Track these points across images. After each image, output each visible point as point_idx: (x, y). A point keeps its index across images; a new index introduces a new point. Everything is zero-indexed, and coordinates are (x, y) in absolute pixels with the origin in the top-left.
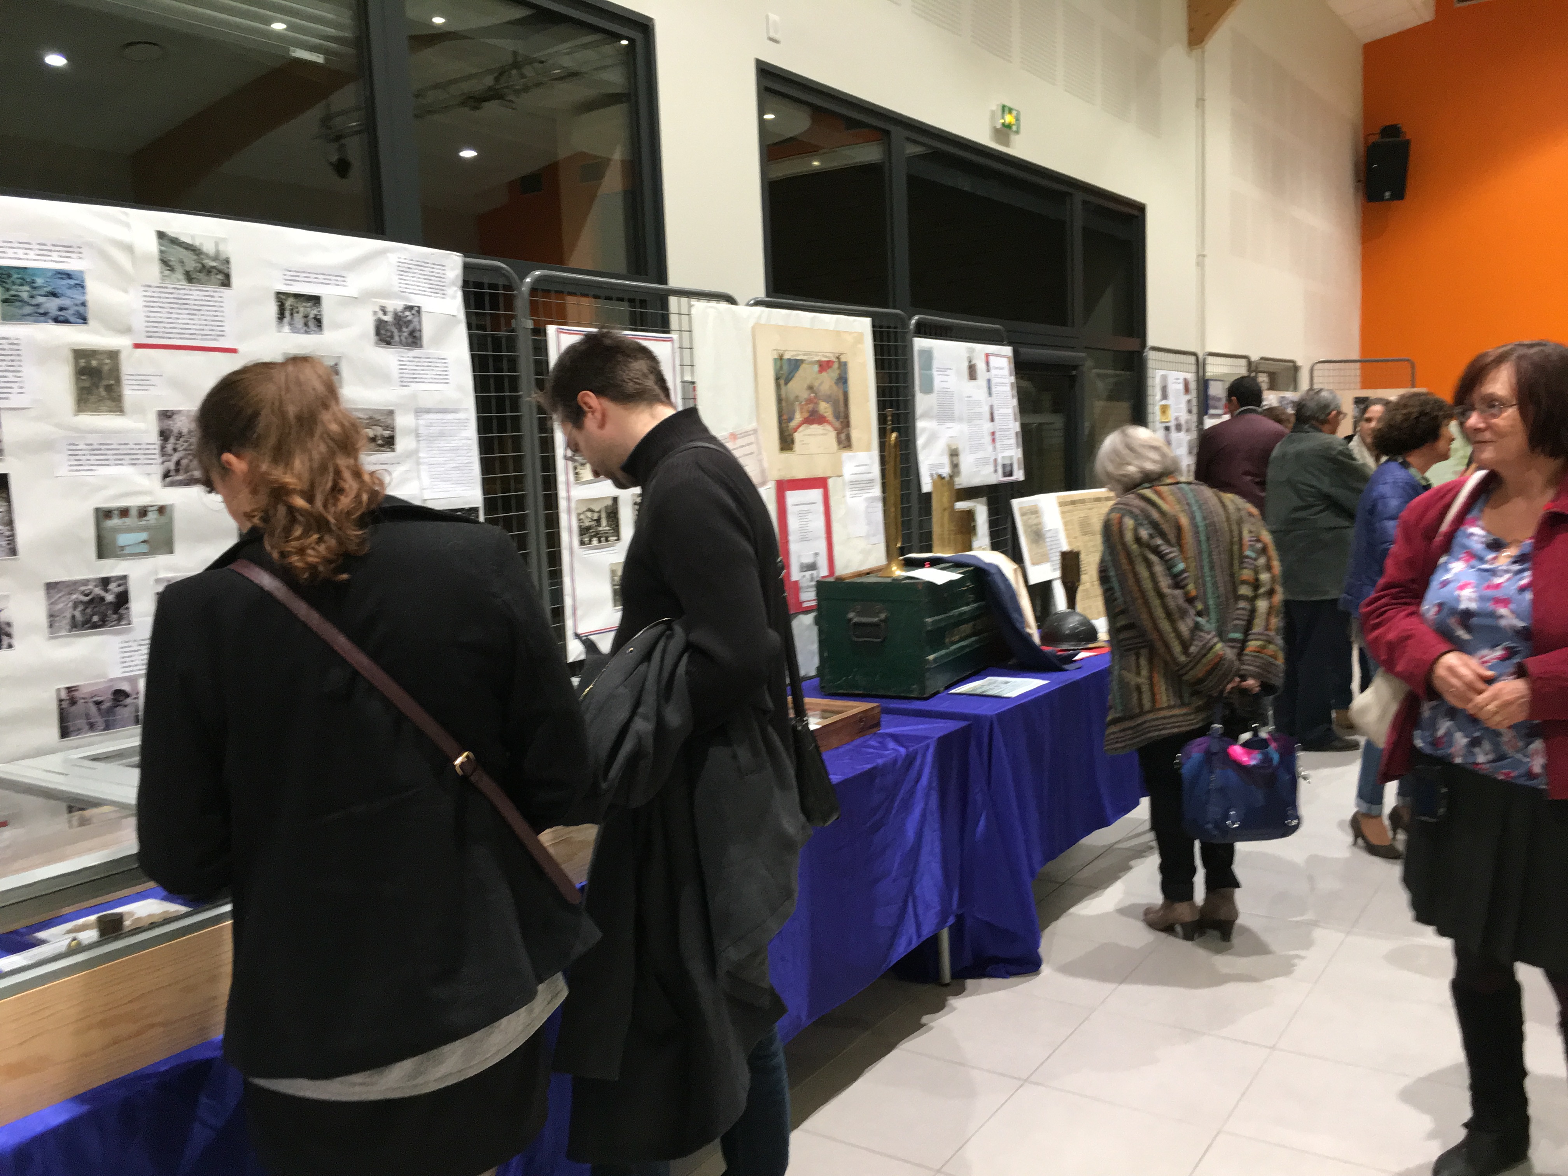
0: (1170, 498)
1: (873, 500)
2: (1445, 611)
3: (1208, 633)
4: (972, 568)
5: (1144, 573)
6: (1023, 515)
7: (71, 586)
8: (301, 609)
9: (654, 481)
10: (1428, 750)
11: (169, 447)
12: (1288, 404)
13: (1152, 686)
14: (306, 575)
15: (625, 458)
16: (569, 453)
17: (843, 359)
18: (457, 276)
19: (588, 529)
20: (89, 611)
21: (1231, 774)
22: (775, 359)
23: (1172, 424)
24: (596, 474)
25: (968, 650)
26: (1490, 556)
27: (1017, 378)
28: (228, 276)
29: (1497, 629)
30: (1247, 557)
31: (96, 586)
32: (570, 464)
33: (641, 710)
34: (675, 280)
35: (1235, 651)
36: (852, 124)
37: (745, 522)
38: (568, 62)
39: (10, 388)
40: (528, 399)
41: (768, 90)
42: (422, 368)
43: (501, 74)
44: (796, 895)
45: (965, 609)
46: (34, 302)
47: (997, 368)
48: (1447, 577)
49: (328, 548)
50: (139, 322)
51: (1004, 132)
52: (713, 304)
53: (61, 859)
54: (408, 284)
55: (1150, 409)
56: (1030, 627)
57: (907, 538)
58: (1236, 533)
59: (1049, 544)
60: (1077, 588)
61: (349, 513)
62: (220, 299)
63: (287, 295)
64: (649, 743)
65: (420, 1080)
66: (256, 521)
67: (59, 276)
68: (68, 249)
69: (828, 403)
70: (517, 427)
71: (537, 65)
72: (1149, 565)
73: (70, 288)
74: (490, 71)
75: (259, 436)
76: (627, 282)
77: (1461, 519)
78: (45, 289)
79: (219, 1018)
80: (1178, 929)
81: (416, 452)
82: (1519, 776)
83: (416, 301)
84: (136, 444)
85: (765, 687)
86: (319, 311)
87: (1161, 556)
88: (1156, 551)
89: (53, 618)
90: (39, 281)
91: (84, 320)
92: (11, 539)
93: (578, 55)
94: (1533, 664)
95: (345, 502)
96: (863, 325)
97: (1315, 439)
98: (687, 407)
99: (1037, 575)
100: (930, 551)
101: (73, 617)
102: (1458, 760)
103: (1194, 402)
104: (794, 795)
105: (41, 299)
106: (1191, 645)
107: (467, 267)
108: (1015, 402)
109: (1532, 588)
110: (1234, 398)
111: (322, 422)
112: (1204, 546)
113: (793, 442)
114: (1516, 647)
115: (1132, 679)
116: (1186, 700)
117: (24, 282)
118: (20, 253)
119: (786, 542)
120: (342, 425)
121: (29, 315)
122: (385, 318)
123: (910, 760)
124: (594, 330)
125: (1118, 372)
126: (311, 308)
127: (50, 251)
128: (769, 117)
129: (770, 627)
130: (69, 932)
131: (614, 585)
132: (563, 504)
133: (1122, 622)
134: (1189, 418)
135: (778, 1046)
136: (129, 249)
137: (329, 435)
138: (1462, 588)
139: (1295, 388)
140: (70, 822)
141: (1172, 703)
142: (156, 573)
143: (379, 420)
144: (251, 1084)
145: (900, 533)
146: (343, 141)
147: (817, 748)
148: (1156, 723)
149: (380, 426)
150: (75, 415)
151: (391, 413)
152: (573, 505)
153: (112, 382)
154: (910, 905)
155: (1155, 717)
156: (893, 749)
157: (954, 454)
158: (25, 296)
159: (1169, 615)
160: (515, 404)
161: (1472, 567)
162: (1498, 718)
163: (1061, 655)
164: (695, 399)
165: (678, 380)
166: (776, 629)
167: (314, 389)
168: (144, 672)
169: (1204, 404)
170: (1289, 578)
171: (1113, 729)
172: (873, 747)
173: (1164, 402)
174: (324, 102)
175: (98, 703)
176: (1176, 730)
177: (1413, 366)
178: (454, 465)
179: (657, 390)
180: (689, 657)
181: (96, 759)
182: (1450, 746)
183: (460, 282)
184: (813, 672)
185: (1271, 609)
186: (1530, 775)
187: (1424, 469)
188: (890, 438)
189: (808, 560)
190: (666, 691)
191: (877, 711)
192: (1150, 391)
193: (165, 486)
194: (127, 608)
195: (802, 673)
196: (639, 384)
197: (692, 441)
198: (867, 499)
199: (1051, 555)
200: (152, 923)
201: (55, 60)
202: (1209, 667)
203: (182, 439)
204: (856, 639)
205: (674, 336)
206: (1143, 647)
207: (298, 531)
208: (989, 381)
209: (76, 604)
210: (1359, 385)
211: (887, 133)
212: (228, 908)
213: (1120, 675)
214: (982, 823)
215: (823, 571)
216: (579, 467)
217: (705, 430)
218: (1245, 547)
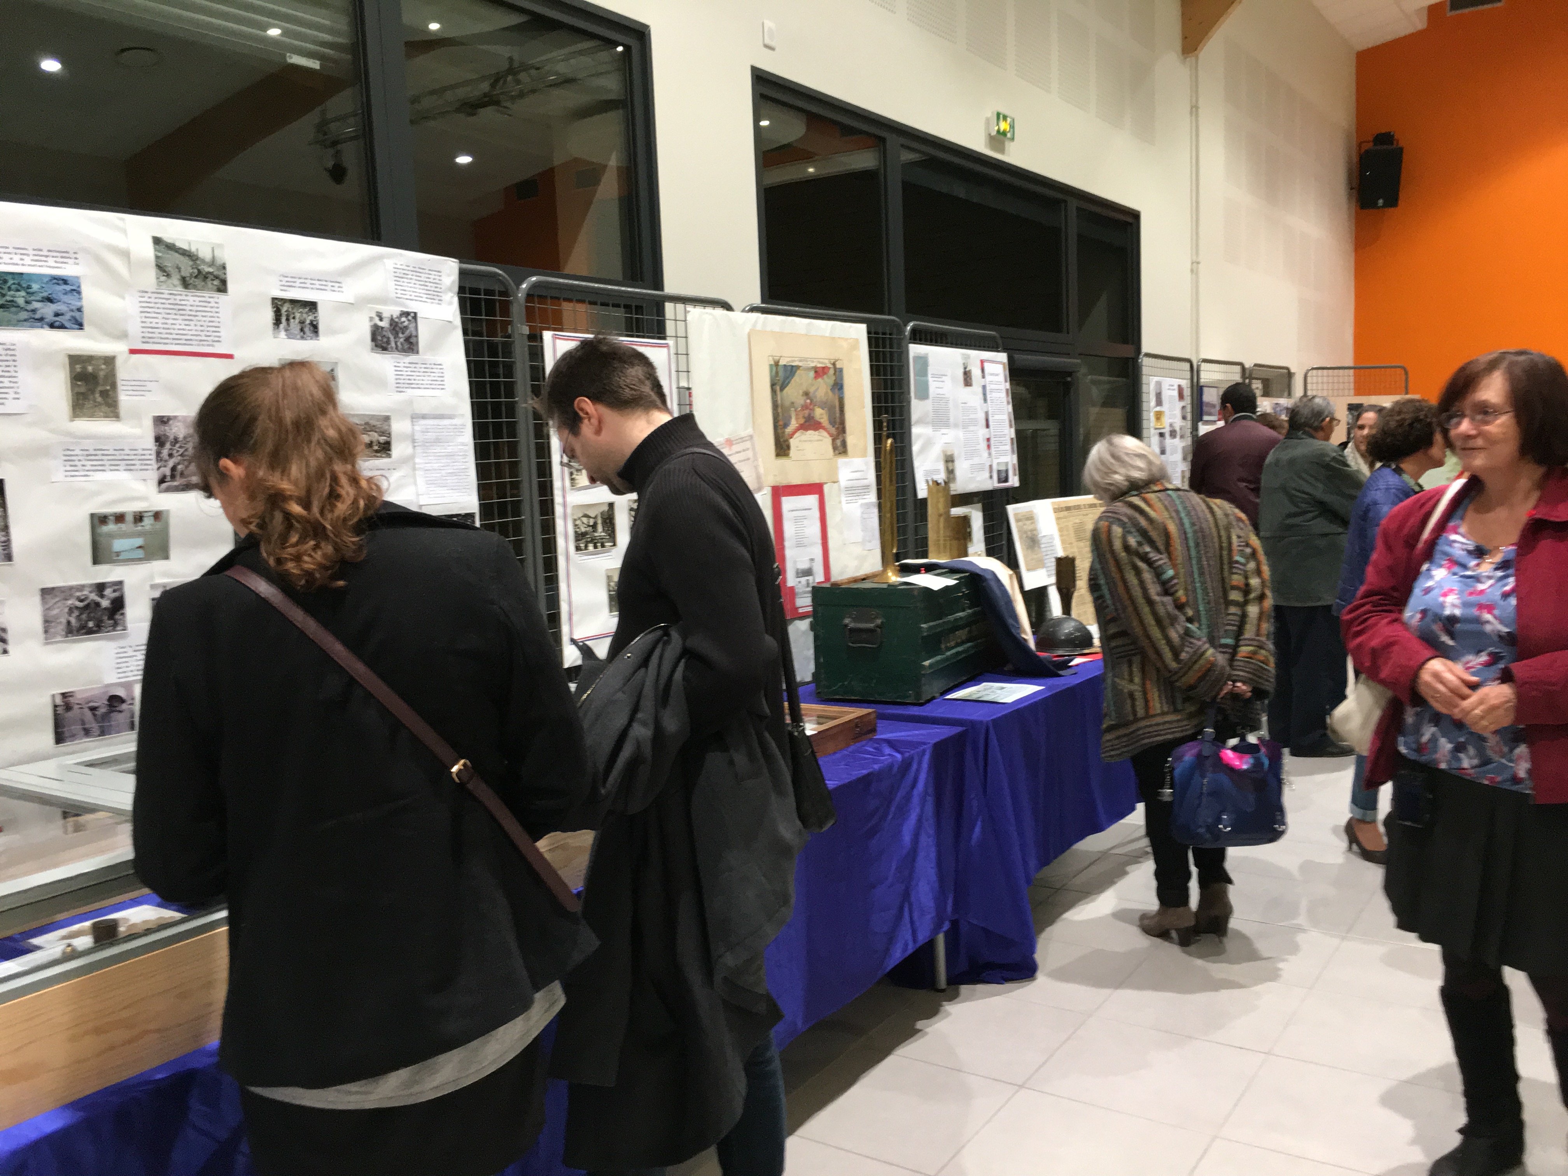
0: (1158, 505)
1: (867, 506)
2: (1429, 619)
3: (1199, 639)
4: (967, 574)
5: (1133, 580)
6: (1018, 520)
7: (65, 592)
8: (298, 616)
9: (651, 486)
10: (1413, 756)
11: (165, 452)
12: (1281, 410)
13: (1145, 693)
14: (303, 582)
15: (622, 464)
16: (566, 459)
17: (838, 366)
18: (453, 282)
19: (584, 534)
20: (84, 616)
21: (1224, 779)
22: (771, 366)
23: (1167, 431)
24: (593, 480)
25: (963, 655)
26: (1473, 563)
27: (1011, 384)
28: (224, 282)
29: (1482, 634)
30: (1237, 562)
31: (91, 592)
32: (566, 470)
33: (640, 715)
34: (671, 286)
35: (1227, 656)
36: (847, 131)
37: (741, 527)
38: (563, 68)
39: (6, 393)
40: (524, 405)
41: (763, 97)
42: (418, 374)
43: (497, 81)
44: (793, 900)
45: (961, 614)
46: (30, 307)
47: (992, 374)
48: (1430, 583)
49: (325, 555)
50: (135, 328)
51: (999, 139)
52: (709, 310)
53: (55, 865)
54: (405, 290)
55: (1145, 415)
56: (1025, 633)
57: (902, 544)
58: (1224, 539)
59: (1044, 550)
60: (1072, 593)
61: (345, 520)
62: (216, 305)
63: (284, 301)
64: (648, 751)
65: (416, 1089)
66: (252, 527)
67: (55, 281)
68: (64, 255)
69: (823, 409)
70: (513, 433)
71: (533, 72)
72: (1138, 572)
73: (66, 294)
74: (483, 78)
75: (255, 443)
76: (623, 289)
77: (1442, 527)
78: (41, 294)
79: (215, 1024)
80: (1174, 934)
81: (412, 457)
82: (1505, 781)
83: (412, 307)
84: (131, 450)
85: (762, 692)
86: (315, 317)
87: (1150, 563)
88: (1145, 558)
89: (48, 622)
90: (35, 287)
91: (80, 325)
92: (7, 544)
93: (572, 61)
94: (1518, 669)
95: (342, 508)
96: (858, 332)
97: (1309, 446)
98: (683, 413)
99: (1032, 581)
100: (927, 557)
101: (69, 623)
102: (1443, 766)
103: (1189, 409)
104: (791, 801)
105: (36, 305)
106: (1182, 651)
107: (462, 273)
108: (1010, 408)
109: (1515, 595)
110: (1228, 405)
111: (319, 427)
112: (1193, 553)
113: (788, 447)
114: (1501, 653)
115: (1126, 686)
116: (1179, 707)
117: (19, 288)
118: (16, 258)
119: (782, 548)
120: (339, 431)
121: (25, 320)
122: (381, 324)
123: (906, 766)
124: (591, 336)
125: (1111, 379)
126: (307, 313)
127: (47, 256)
128: (765, 123)
129: (766, 633)
130: (64, 938)
131: (610, 591)
132: (559, 510)
133: (1112, 630)
134: (1182, 424)
135: (774, 1052)
136: (125, 254)
137: (325, 440)
138: (1445, 595)
139: (1289, 395)
140: (65, 828)
141: (1166, 709)
142: (152, 577)
143: (374, 426)
144: (248, 1092)
145: (896, 539)
146: (339, 147)
147: (813, 752)
148: (1151, 729)
149: (376, 432)
150: (72, 421)
151: (387, 419)
152: (569, 511)
153: (108, 388)
154: (906, 910)
155: (1148, 724)
156: (889, 755)
157: (949, 460)
158: (21, 301)
159: (1159, 621)
160: (511, 409)
161: (1455, 574)
162: (1484, 723)
163: (1056, 661)
164: (690, 405)
165: (674, 386)
166: (772, 635)
167: (312, 395)
168: (140, 677)
169: (1198, 411)
170: (1280, 584)
171: (1108, 737)
172: (869, 753)
173: (1158, 409)
174: (319, 108)
175: (93, 709)
176: (1170, 737)
177: (1406, 373)
178: (450, 471)
179: (654, 397)
180: (686, 663)
181: (91, 764)
182: (1436, 752)
183: (456, 289)
184: (809, 678)
185: (1261, 614)
186: (1516, 780)
187: (1417, 475)
188: (886, 443)
189: (804, 566)
190: (664, 697)
191: (873, 716)
192: (1144, 397)
193: (160, 492)
194: (123, 614)
195: (798, 679)
196: (635, 390)
197: (686, 448)
198: (862, 505)
199: (1046, 562)
200: (148, 929)
201: (51, 66)
202: (1200, 674)
203: (178, 445)
204: (851, 644)
205: (670, 342)
206: (1134, 655)
207: (294, 538)
208: (984, 387)
209: (71, 610)
210: (1352, 392)
211: (883, 140)
212: (224, 914)
213: (1114, 683)
214: (978, 830)
215: (819, 577)
216: (575, 473)
217: (702, 436)
218: (1235, 552)
